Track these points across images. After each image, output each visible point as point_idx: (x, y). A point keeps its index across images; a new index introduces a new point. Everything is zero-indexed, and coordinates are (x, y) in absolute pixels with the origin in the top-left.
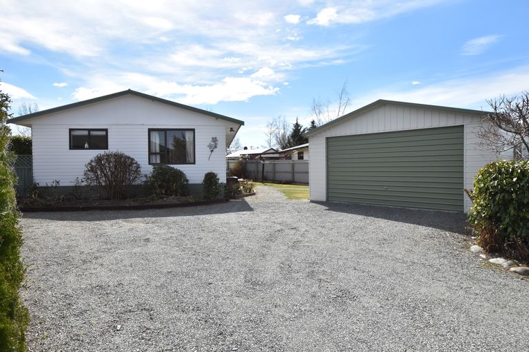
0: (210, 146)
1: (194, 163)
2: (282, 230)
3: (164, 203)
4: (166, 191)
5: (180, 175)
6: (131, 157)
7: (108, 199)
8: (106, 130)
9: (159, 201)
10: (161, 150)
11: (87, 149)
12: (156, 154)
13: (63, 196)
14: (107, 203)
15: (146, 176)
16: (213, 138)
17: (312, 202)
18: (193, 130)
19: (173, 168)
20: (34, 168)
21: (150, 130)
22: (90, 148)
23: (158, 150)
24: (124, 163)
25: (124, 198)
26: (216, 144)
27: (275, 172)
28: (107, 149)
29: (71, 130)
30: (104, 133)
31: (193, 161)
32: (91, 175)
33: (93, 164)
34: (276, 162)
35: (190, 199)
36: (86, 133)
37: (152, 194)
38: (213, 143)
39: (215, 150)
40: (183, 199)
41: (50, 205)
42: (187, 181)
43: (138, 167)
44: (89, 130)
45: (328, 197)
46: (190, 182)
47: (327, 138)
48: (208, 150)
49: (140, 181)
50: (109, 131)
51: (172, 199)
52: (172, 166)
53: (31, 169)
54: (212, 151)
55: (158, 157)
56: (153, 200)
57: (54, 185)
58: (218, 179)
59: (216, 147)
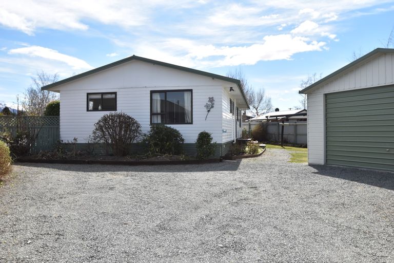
0: (207, 106)
1: (192, 123)
2: (241, 188)
3: (157, 160)
4: (161, 150)
5: (176, 134)
6: (132, 117)
7: (112, 155)
8: (115, 93)
9: (153, 159)
10: (161, 111)
11: (100, 111)
12: (157, 114)
13: (79, 151)
14: (110, 159)
15: (145, 135)
16: (210, 98)
17: (310, 165)
18: (191, 91)
19: (170, 128)
20: (61, 127)
21: (152, 92)
22: (103, 110)
23: (159, 111)
24: (128, 123)
25: (124, 154)
26: (213, 104)
27: (296, 135)
28: (116, 110)
29: (88, 94)
30: (113, 96)
31: (190, 122)
32: (99, 133)
33: (101, 123)
34: (299, 123)
35: (182, 158)
36: (99, 97)
37: (148, 152)
38: (209, 103)
39: (212, 110)
40: (175, 157)
41: (65, 158)
42: (183, 140)
43: (138, 127)
44: (102, 94)
45: (326, 160)
46: (186, 142)
47: (326, 95)
48: (205, 110)
49: (139, 139)
50: (117, 94)
51: (165, 157)
52: (168, 126)
53: (58, 129)
54: (209, 111)
55: (159, 117)
56: (148, 157)
57: (73, 141)
58: (212, 139)
59: (212, 107)
